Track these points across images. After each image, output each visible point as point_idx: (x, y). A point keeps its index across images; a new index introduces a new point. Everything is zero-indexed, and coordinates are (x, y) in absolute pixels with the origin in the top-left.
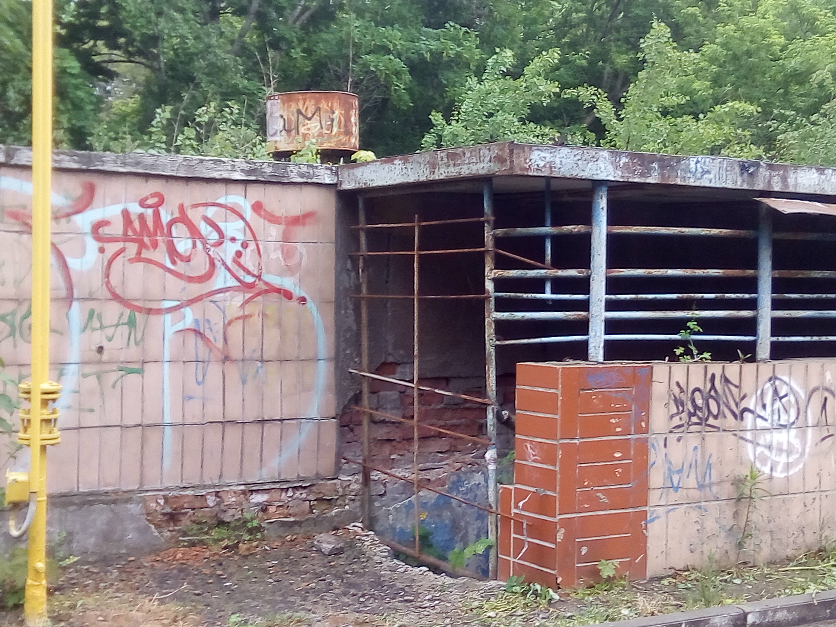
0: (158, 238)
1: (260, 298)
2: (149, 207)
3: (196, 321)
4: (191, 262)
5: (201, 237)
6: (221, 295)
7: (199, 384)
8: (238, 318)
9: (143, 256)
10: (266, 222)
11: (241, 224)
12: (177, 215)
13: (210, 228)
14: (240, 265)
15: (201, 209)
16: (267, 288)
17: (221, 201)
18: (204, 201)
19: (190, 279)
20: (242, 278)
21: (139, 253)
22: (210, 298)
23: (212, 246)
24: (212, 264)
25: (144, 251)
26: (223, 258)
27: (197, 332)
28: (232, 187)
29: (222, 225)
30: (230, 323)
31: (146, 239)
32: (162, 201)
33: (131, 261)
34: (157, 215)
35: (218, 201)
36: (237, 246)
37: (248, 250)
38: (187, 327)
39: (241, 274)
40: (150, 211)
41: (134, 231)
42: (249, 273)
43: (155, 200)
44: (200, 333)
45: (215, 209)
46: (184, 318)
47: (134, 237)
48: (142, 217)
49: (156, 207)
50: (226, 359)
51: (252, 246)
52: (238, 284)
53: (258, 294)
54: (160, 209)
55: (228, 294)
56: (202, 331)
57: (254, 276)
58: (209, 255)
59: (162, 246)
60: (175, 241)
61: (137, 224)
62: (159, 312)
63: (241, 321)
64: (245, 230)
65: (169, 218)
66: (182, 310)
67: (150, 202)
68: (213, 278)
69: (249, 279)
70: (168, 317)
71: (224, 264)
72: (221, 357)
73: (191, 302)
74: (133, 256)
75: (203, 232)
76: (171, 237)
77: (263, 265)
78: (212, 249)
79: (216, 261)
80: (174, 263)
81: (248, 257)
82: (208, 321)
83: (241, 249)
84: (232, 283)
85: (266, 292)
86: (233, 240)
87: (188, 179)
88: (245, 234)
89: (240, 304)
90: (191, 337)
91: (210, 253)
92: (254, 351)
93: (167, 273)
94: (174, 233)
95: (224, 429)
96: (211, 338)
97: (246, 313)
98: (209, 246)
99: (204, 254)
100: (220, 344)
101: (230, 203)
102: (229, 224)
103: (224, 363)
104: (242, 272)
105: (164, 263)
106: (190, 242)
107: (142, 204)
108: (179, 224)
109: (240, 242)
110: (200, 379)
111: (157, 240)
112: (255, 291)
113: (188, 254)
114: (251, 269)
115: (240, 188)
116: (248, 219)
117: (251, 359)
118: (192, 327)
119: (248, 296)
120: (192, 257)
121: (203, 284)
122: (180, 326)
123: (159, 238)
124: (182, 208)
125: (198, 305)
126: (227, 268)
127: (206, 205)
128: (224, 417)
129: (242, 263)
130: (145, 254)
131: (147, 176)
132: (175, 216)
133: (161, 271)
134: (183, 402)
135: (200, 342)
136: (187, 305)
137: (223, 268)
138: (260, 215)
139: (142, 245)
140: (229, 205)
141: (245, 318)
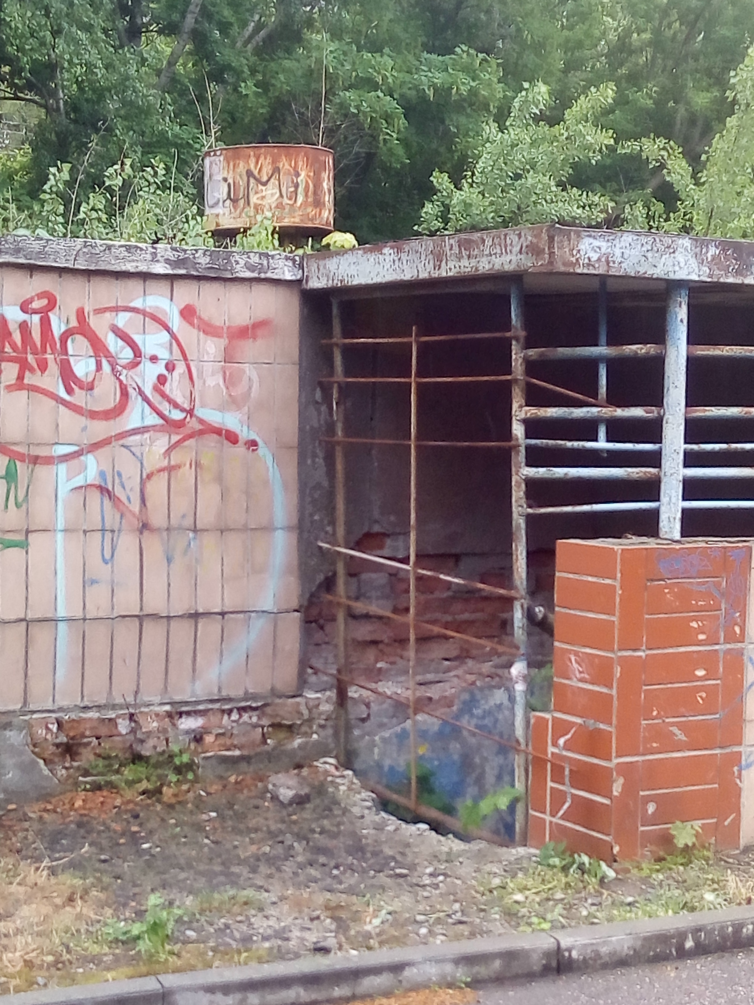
0: (48, 356)
1: (191, 442)
2: (35, 312)
3: (102, 474)
4: (96, 391)
5: (108, 355)
6: (138, 437)
7: (106, 562)
8: (160, 470)
9: (26, 381)
10: (201, 333)
11: (165, 336)
12: (74, 323)
13: (121, 343)
14: (163, 395)
15: (107, 315)
16: (201, 427)
17: (137, 303)
18: (113, 304)
19: (93, 415)
20: (166, 413)
21: (21, 377)
22: (121, 442)
23: (124, 367)
24: (125, 393)
25: (27, 374)
26: (140, 385)
27: (102, 489)
28: (152, 285)
29: (138, 338)
30: (149, 476)
31: (31, 358)
32: (52, 304)
33: (9, 388)
34: (46, 323)
35: (132, 305)
36: (160, 369)
37: (175, 373)
38: (89, 482)
39: (165, 407)
40: (36, 318)
41: (14, 347)
42: (176, 406)
43: (45, 302)
44: (108, 491)
45: (128, 315)
46: (86, 468)
47: (15, 354)
48: (24, 327)
49: (44, 313)
50: (145, 527)
51: (181, 368)
52: (161, 422)
53: (190, 436)
54: (50, 314)
55: (147, 435)
56: (110, 488)
57: (183, 410)
58: (121, 382)
59: (53, 368)
60: (72, 360)
61: (17, 337)
62: (49, 460)
63: (166, 474)
64: (171, 344)
65: (63, 329)
66: (82, 458)
67: (36, 305)
68: (126, 412)
69: (177, 415)
70: (62, 468)
71: (141, 393)
72: (137, 524)
73: (95, 447)
74: (13, 382)
75: (112, 349)
76: (67, 354)
77: (196, 394)
78: (125, 372)
79: (130, 390)
80: (69, 391)
81: (175, 384)
82: (119, 475)
83: (165, 372)
84: (153, 419)
85: (201, 433)
86: (154, 359)
87: (89, 274)
88: (171, 353)
89: (163, 450)
90: (95, 497)
91: (121, 377)
92: (184, 516)
93: (60, 406)
94: (70, 352)
95: (141, 626)
96: (124, 499)
97: (173, 463)
98: (120, 368)
99: (113, 378)
100: (135, 507)
101: (150, 307)
102: (147, 337)
103: (141, 533)
104: (167, 404)
105: (55, 392)
106: (92, 362)
107: (24, 308)
108: (79, 337)
109: (164, 362)
110: (107, 556)
111: (46, 359)
112: (186, 431)
113: (90, 379)
114: (179, 400)
115: (164, 286)
116: (175, 330)
117: (180, 528)
118: (97, 483)
119: (175, 438)
120: (96, 383)
121: (112, 422)
122: (79, 481)
123: (50, 357)
124: (81, 314)
125: (106, 450)
126: (146, 399)
127: (116, 309)
128: (141, 609)
129: (168, 392)
130: (28, 379)
131: (32, 269)
132: (71, 326)
133: (54, 403)
134: (84, 586)
135: (107, 502)
136: (89, 452)
137: (140, 398)
138: (192, 324)
139: (24, 366)
140: (148, 310)
141: (170, 469)
